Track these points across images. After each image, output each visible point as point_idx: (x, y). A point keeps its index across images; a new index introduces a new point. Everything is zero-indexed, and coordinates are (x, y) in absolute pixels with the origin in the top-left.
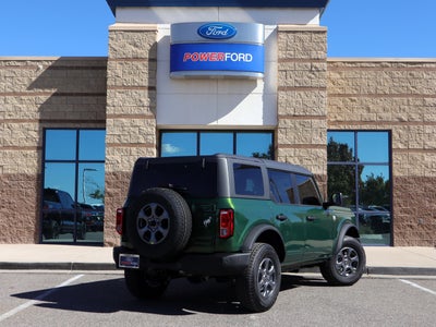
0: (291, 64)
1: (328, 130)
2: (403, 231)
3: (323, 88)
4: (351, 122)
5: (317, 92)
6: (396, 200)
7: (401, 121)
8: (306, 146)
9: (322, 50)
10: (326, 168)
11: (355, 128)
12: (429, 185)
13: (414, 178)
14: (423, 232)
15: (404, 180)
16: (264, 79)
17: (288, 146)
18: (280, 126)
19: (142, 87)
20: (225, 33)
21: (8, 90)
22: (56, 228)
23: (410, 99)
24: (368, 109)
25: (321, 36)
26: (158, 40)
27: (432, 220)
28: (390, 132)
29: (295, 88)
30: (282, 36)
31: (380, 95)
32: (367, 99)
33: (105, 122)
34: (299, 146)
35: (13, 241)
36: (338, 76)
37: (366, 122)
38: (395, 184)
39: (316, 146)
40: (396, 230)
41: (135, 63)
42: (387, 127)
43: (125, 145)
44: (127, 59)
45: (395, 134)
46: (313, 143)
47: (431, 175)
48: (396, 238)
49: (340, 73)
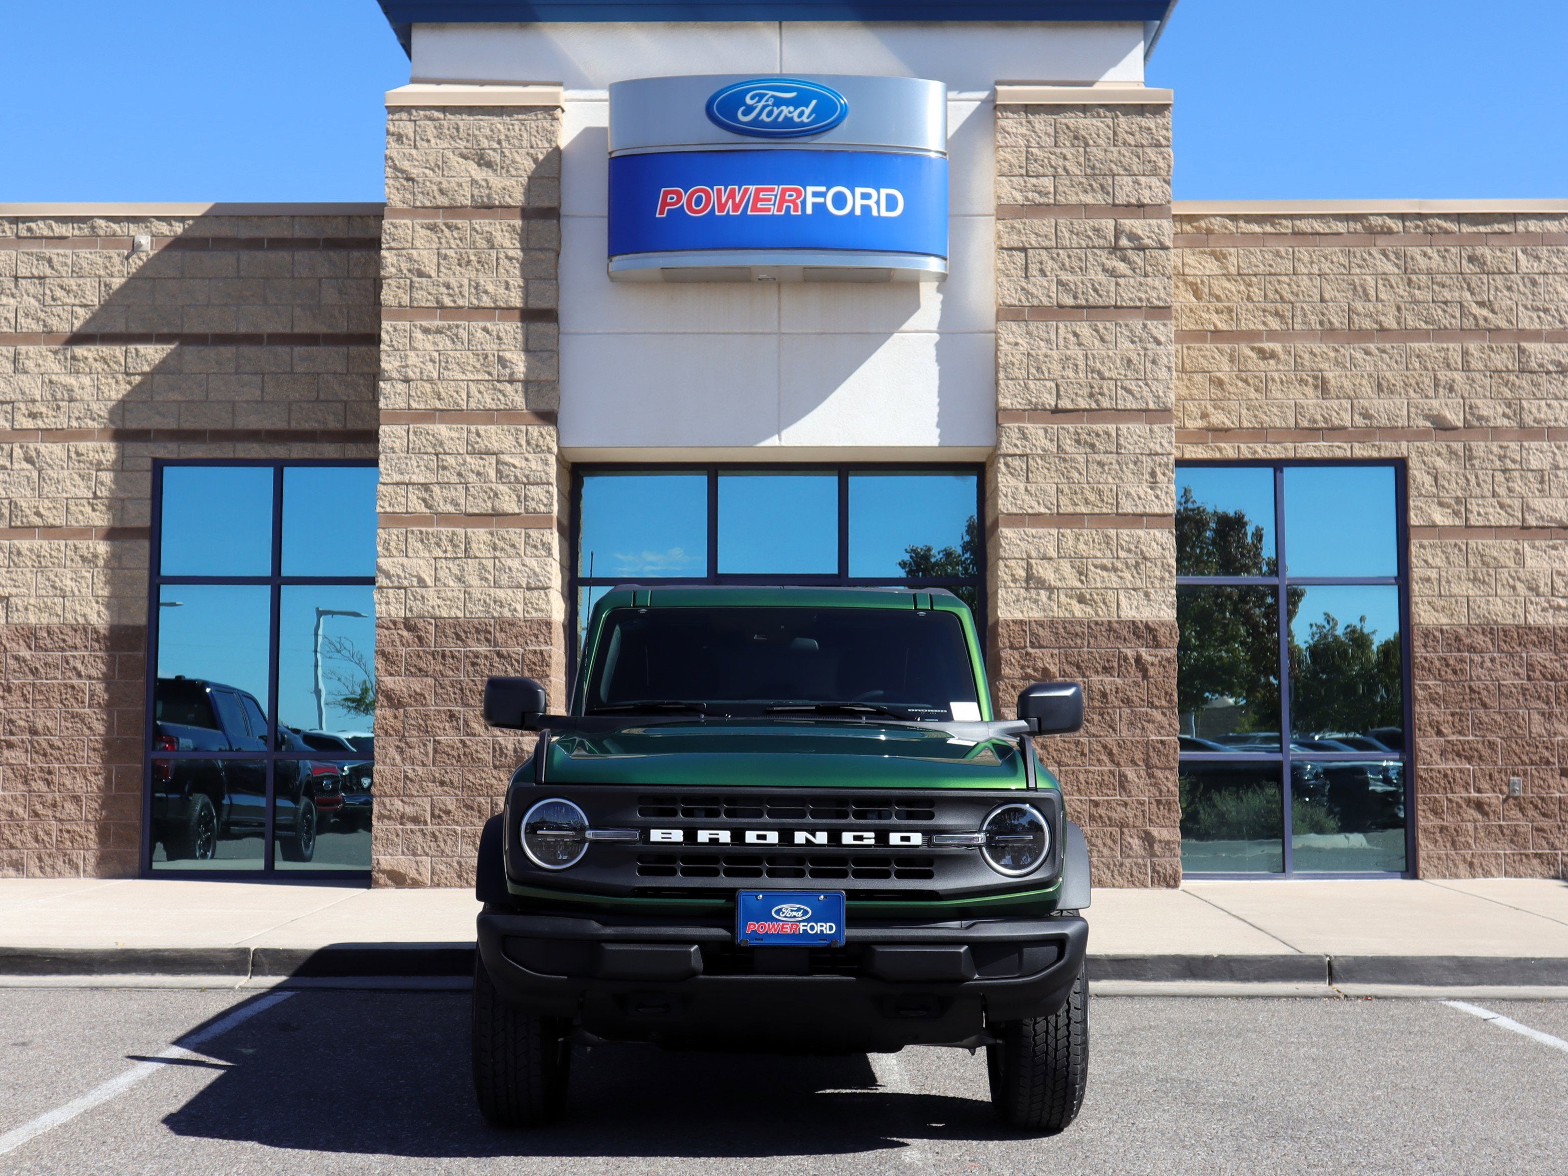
0: (1045, 225)
1: (1181, 463)
2: (1449, 821)
3: (1161, 312)
4: (1261, 433)
5: (1137, 324)
6: (1423, 710)
7: (1442, 427)
8: (1099, 520)
9: (1155, 172)
10: (1172, 597)
11: (1275, 452)
12: (1541, 656)
13: (1491, 630)
14: (1525, 826)
15: (1455, 641)
16: (943, 279)
17: (1036, 519)
18: (1006, 447)
19: (506, 311)
20: (805, 114)
21: (28, 325)
22: (206, 821)
23: (1472, 347)
24: (1323, 387)
25: (1149, 122)
26: (563, 142)
27: (1555, 781)
28: (1400, 466)
29: (1059, 312)
30: (1009, 122)
31: (1362, 335)
32: (1318, 347)
33: (372, 437)
34: (1072, 520)
35: (47, 870)
36: (1211, 266)
37: (1312, 432)
38: (1419, 652)
39: (1137, 519)
40: (1425, 820)
41: (482, 224)
42: (1390, 449)
43: (445, 519)
44: (453, 210)
45: (1418, 474)
46: (1127, 507)
47: (1550, 620)
48: (1425, 847)
49: (1220, 257)
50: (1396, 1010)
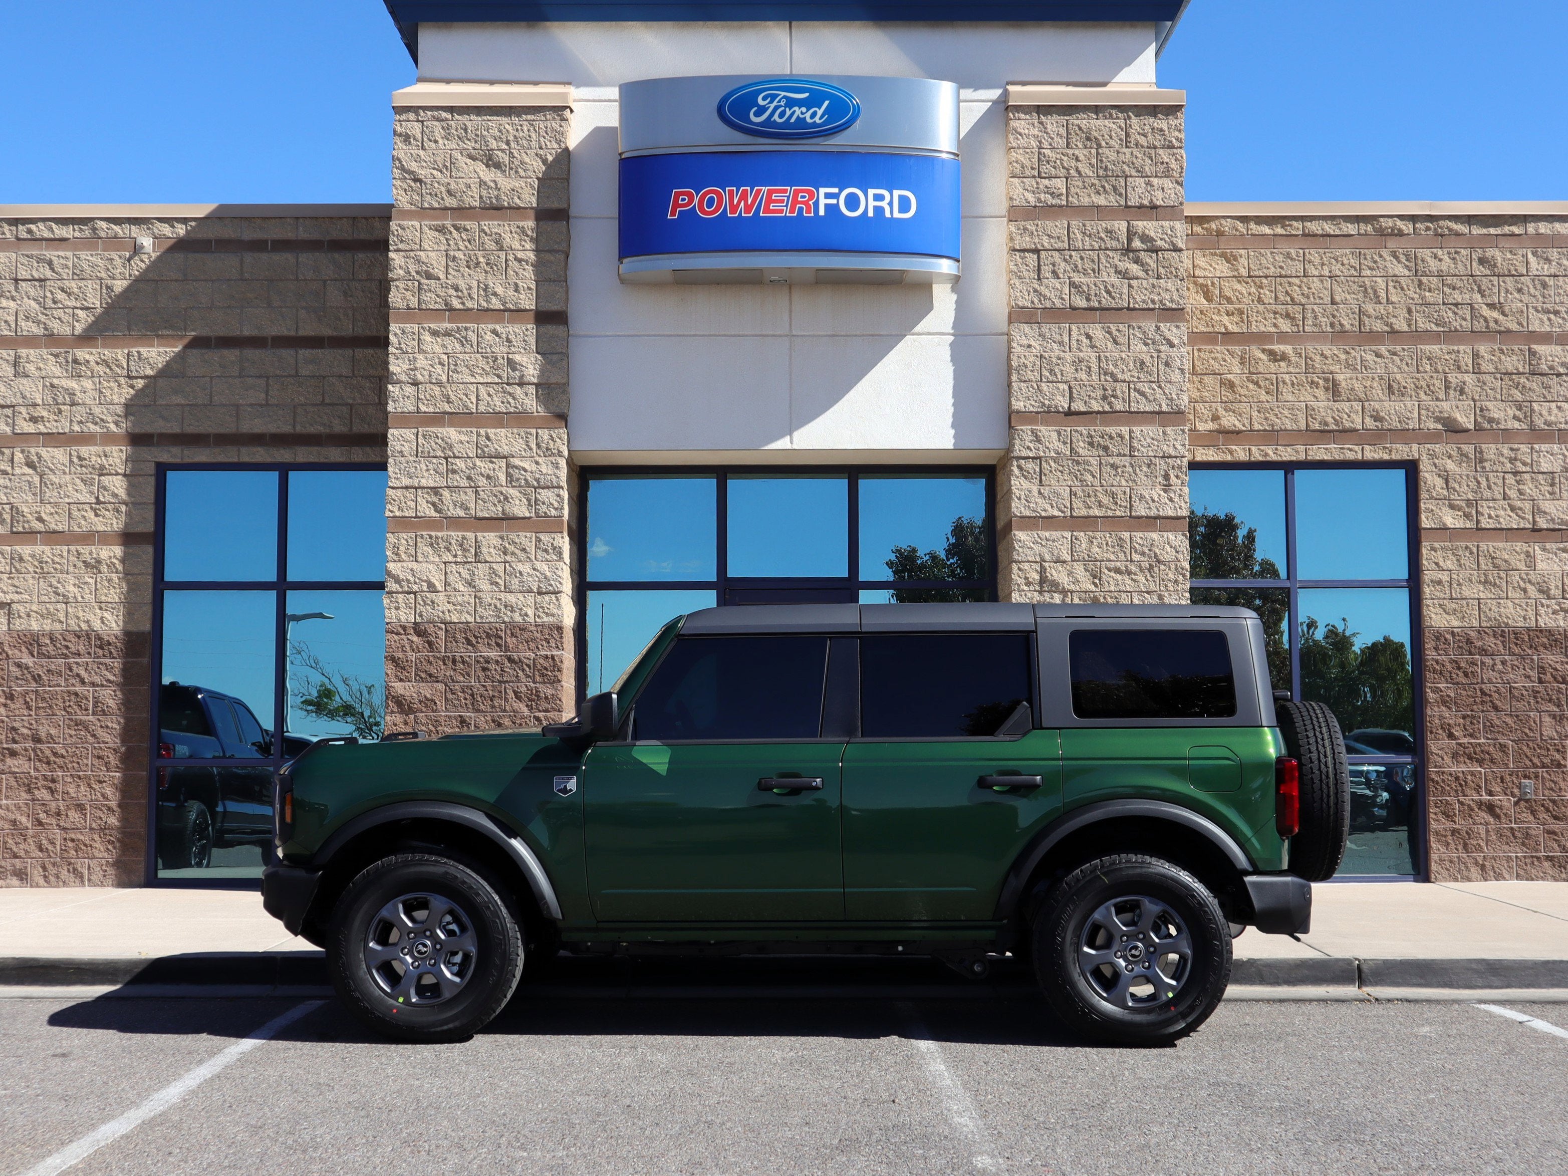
0: (1057, 227)
1: (1194, 466)
2: (1461, 824)
3: (1174, 314)
4: (1272, 436)
5: (1150, 326)
6: (1435, 713)
7: (1452, 429)
8: (1112, 522)
9: (1167, 174)
10: (1185, 600)
11: (1287, 454)
12: (1552, 659)
13: (1501, 632)
14: (1536, 830)
15: (1466, 643)
16: (956, 281)
17: (1049, 522)
18: (1019, 450)
19: (516, 314)
20: (817, 115)
21: (28, 328)
22: (201, 829)
23: (1483, 349)
24: (1334, 389)
25: (1162, 123)
26: (573, 140)
28: (1411, 468)
29: (1072, 314)
30: (1021, 123)
31: (1373, 337)
32: (1328, 350)
33: (382, 440)
34: (1087, 523)
35: (51, 879)
36: (1222, 268)
37: (1324, 434)
38: (1430, 655)
39: (1151, 522)
40: (1436, 823)
41: (492, 225)
42: (1401, 451)
43: (455, 523)
44: (462, 211)
45: (1429, 477)
46: (1141, 510)
47: (1561, 623)
48: (1437, 850)
49: (1230, 259)
50: (1432, 1012)
